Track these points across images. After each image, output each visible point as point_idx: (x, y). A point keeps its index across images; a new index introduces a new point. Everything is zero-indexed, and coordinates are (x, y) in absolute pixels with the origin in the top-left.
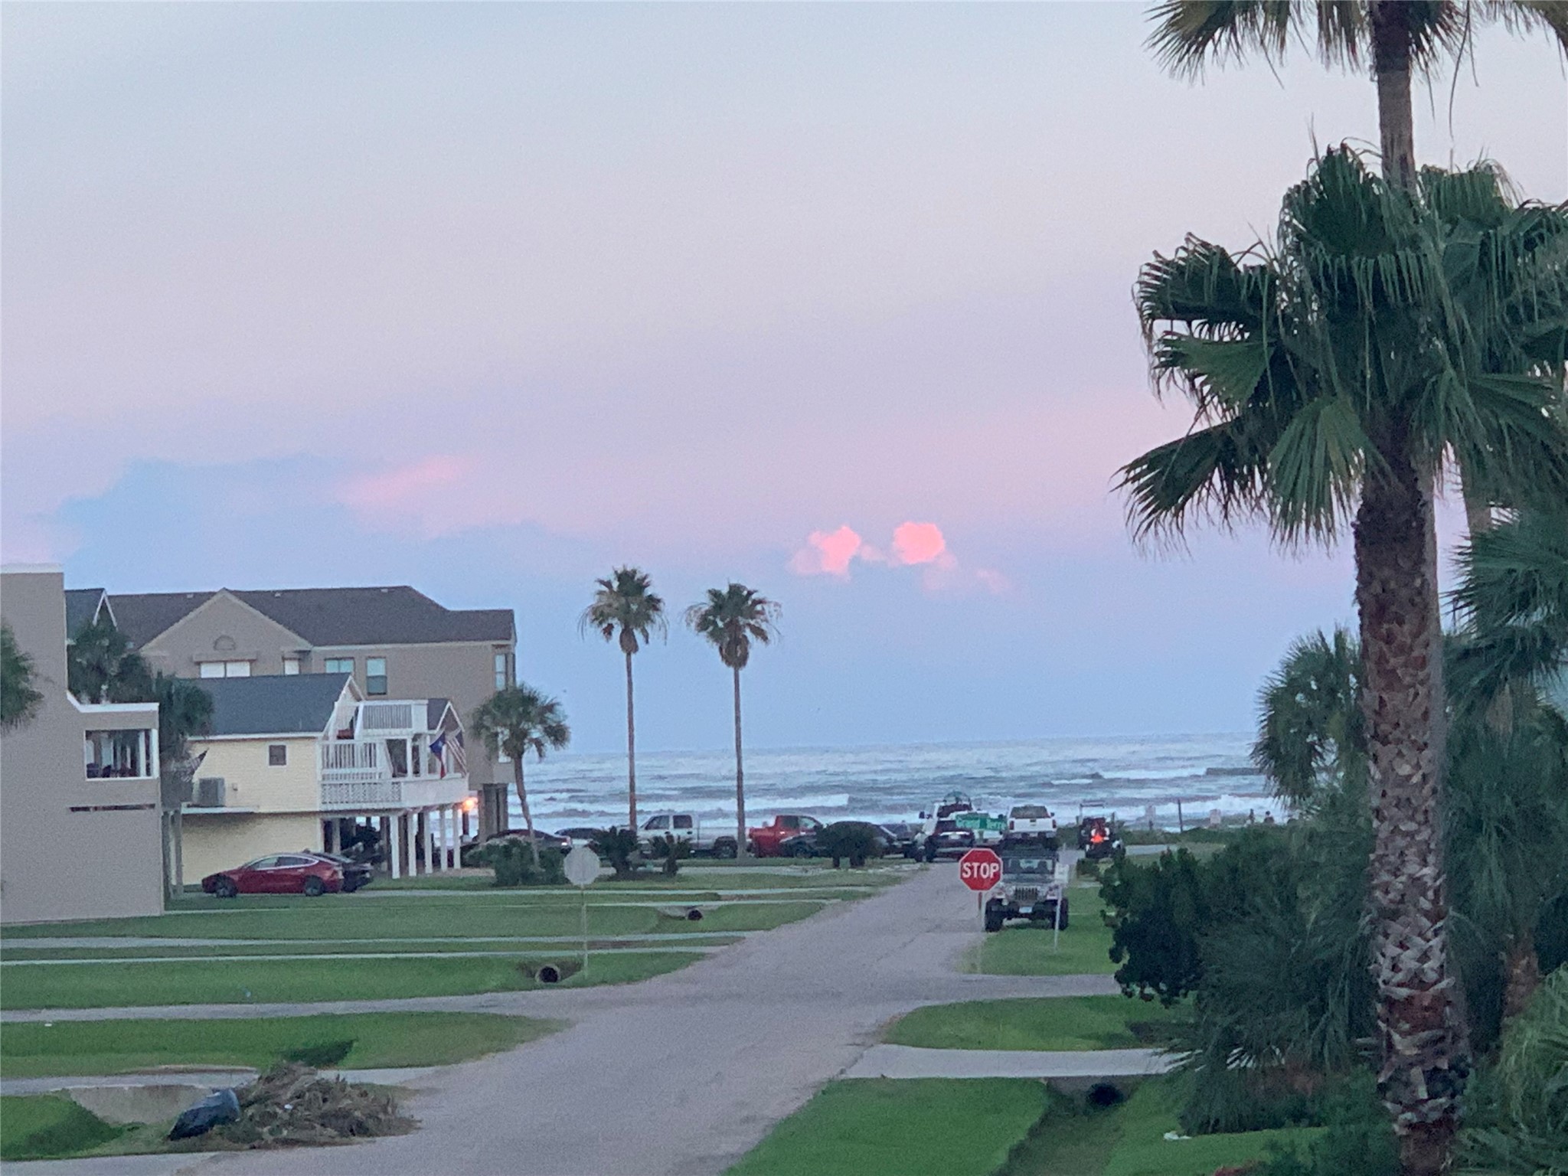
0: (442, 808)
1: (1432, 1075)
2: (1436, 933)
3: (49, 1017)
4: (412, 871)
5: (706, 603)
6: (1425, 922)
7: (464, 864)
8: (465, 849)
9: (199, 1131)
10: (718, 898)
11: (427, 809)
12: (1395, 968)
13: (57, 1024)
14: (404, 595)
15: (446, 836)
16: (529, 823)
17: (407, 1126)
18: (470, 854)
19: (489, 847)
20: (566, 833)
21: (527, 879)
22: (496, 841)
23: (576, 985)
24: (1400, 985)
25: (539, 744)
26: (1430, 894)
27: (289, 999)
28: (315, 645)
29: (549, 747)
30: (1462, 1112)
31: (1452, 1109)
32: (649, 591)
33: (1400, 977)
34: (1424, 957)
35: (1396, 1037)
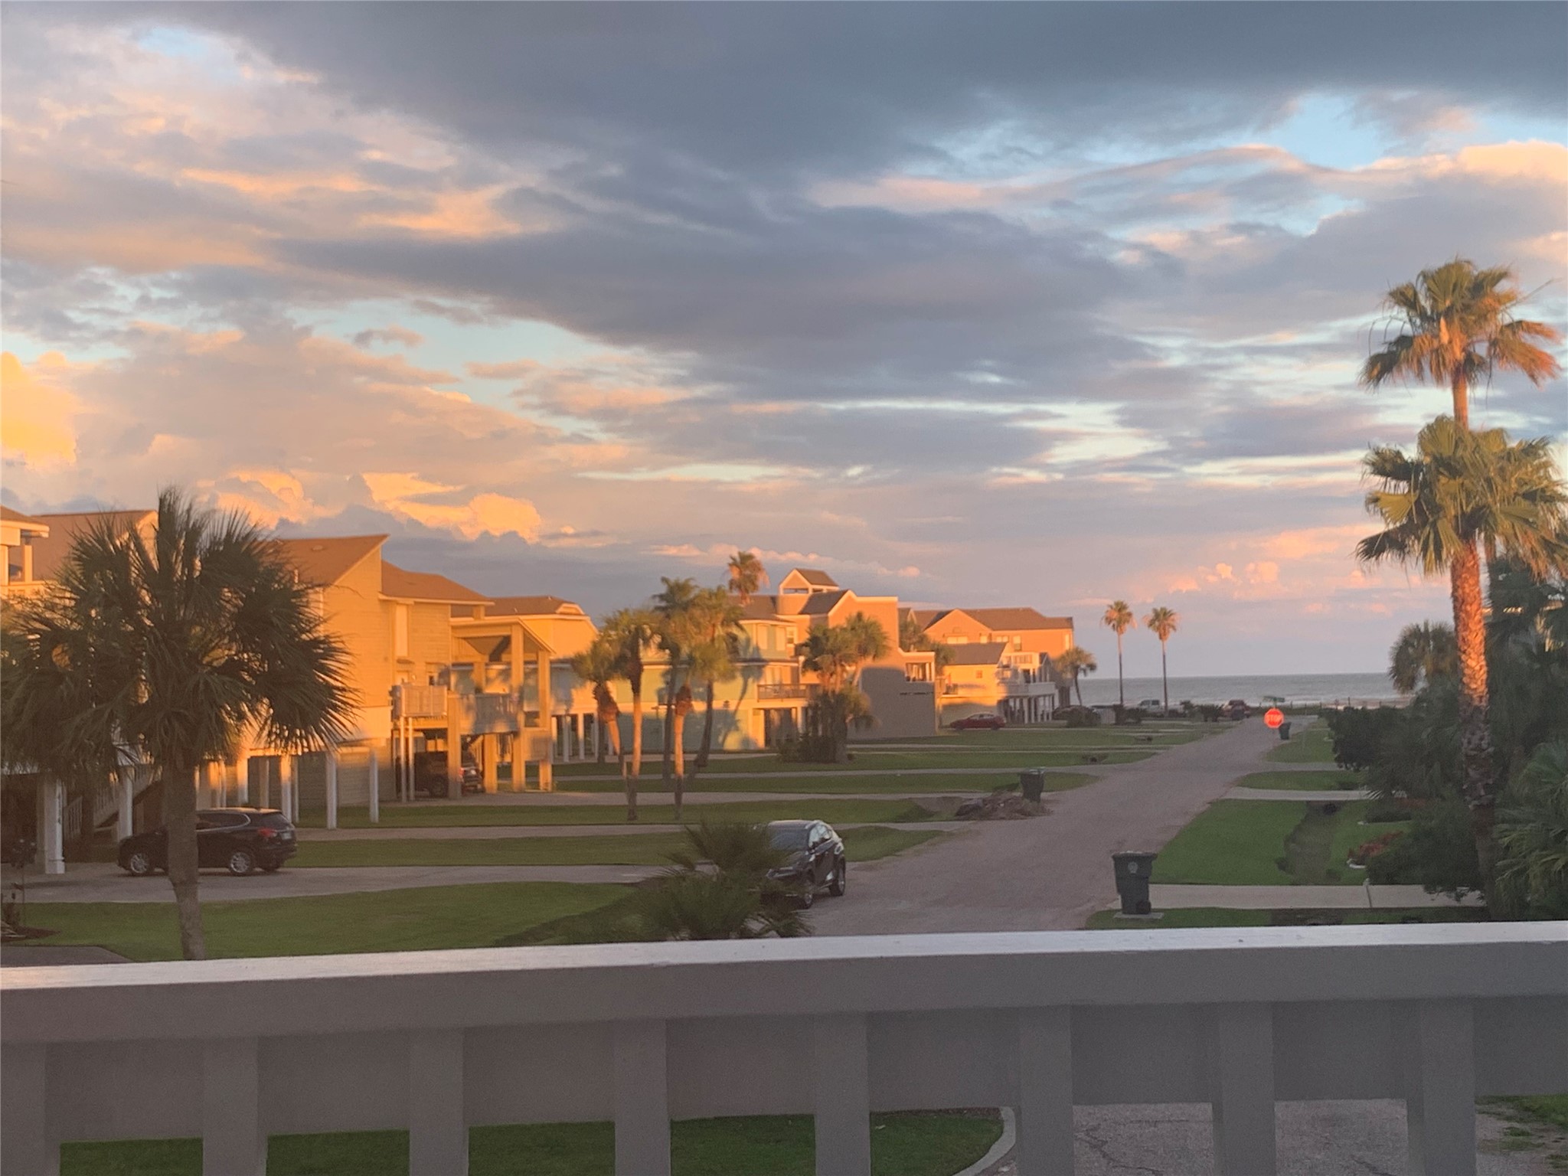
0: (1045, 696)
1: (1486, 786)
2: (1486, 729)
3: (899, 772)
4: (1033, 721)
5: (1151, 615)
6: (1482, 725)
7: (1053, 718)
8: (1053, 713)
9: (967, 813)
10: (1158, 732)
11: (1039, 696)
12: (1469, 743)
13: (902, 775)
14: (1029, 612)
15: (1045, 706)
16: (1081, 702)
17: (1049, 813)
18: (1056, 715)
19: (1064, 712)
20: (1093, 707)
21: (1079, 724)
22: (1066, 709)
23: (1104, 764)
24: (1472, 750)
25: (1085, 671)
26: (1484, 713)
27: (987, 767)
28: (994, 630)
29: (1088, 671)
30: (1498, 801)
31: (1494, 799)
32: (1128, 611)
33: (1471, 746)
34: (1482, 739)
35: (1470, 770)
